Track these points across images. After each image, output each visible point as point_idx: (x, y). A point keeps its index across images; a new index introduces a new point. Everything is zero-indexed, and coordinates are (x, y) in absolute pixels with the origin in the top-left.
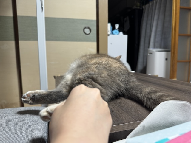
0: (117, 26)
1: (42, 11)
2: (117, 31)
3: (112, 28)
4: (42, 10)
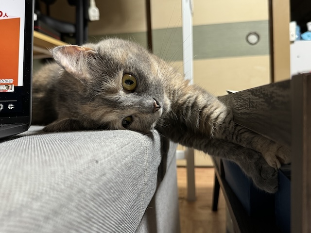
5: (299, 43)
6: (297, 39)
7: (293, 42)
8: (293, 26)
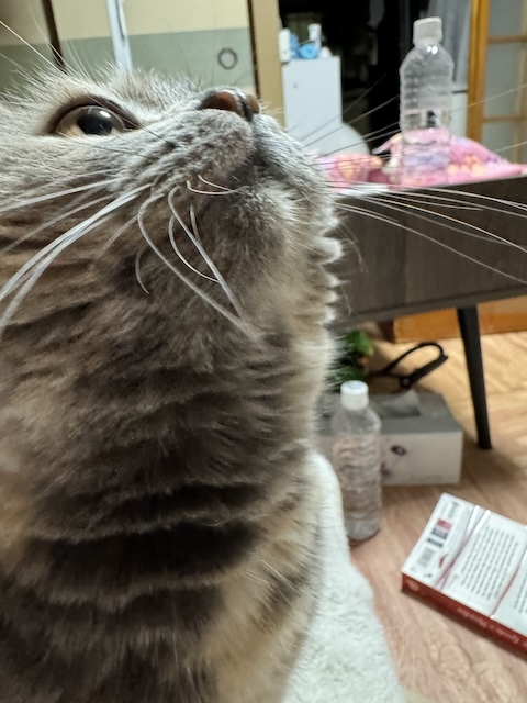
0: (314, 31)
5: (296, 65)
6: (293, 57)
7: (285, 63)
8: (285, 38)
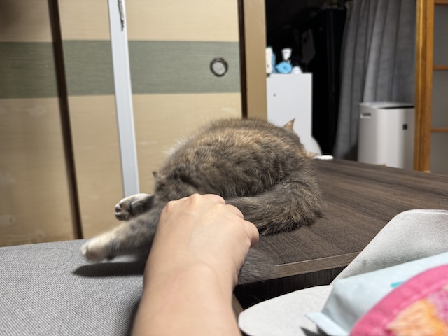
0: (287, 53)
1: (122, 30)
2: (288, 65)
3: (274, 58)
4: (123, 26)
